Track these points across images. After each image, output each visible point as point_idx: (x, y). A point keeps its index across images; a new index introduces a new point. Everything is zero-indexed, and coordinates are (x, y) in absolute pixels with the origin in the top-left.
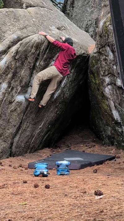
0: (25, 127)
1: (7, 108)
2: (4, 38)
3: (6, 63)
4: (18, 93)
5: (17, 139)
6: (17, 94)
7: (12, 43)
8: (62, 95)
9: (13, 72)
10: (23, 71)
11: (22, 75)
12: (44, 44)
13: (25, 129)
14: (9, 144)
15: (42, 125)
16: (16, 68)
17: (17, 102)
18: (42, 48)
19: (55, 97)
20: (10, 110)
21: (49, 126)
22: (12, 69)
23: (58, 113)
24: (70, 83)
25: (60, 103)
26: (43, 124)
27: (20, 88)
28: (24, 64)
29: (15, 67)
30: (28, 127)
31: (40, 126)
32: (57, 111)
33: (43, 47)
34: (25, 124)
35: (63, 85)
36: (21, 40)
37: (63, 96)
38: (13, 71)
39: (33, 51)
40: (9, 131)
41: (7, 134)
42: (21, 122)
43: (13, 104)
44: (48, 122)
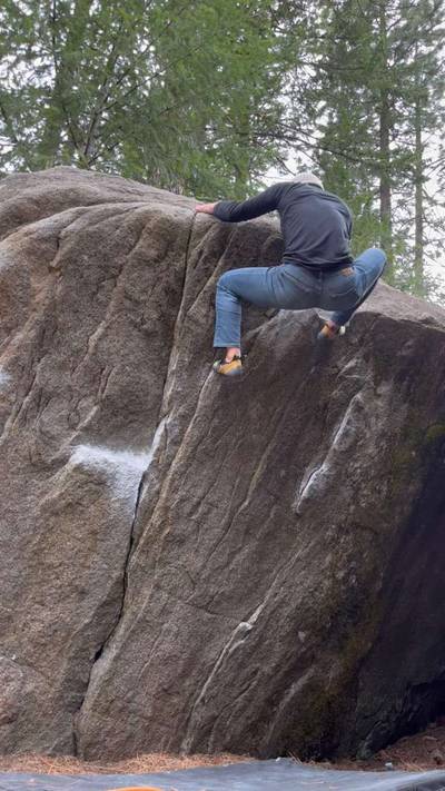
0: (148, 611)
1: (23, 491)
4: (86, 429)
5: (103, 666)
6: (75, 434)
7: (37, 202)
8: (347, 493)
9: (39, 323)
10: (99, 330)
13: (143, 620)
14: (57, 685)
15: (254, 618)
16: (55, 305)
17: (78, 468)
19: (306, 493)
20: (43, 501)
21: (302, 635)
22: (34, 311)
23: (341, 575)
24: (384, 445)
25: (340, 529)
26: (262, 618)
27: (96, 408)
28: (101, 297)
29: (47, 302)
30: (164, 611)
31: (242, 624)
32: (333, 567)
34: (147, 592)
35: (337, 439)
37: (355, 499)
38: (37, 316)
39: (145, 249)
40: (45, 614)
41: (36, 627)
42: (123, 582)
43: (60, 475)
44: (287, 611)
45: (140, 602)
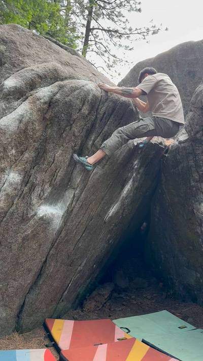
1: (16, 232)
2: (23, 66)
3: (21, 122)
4: (45, 198)
5: (32, 296)
6: (41, 202)
9: (37, 149)
10: (60, 152)
11: (56, 159)
12: (106, 104)
14: (14, 310)
15: (83, 264)
16: (46, 141)
17: (42, 219)
18: (102, 111)
19: (110, 214)
20: (23, 236)
21: (95, 266)
22: (34, 141)
23: (111, 241)
24: (135, 192)
25: (115, 226)
26: (85, 264)
27: (50, 189)
28: (64, 135)
29: (42, 138)
31: (79, 268)
32: (109, 239)
33: (104, 108)
34: (53, 264)
35: (125, 192)
36: (62, 80)
37: (122, 214)
38: (36, 145)
39: (85, 110)
40: (15, 284)
41: (11, 290)
42: (45, 262)
43: (32, 222)
44: (93, 258)
45: (51, 269)
